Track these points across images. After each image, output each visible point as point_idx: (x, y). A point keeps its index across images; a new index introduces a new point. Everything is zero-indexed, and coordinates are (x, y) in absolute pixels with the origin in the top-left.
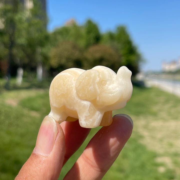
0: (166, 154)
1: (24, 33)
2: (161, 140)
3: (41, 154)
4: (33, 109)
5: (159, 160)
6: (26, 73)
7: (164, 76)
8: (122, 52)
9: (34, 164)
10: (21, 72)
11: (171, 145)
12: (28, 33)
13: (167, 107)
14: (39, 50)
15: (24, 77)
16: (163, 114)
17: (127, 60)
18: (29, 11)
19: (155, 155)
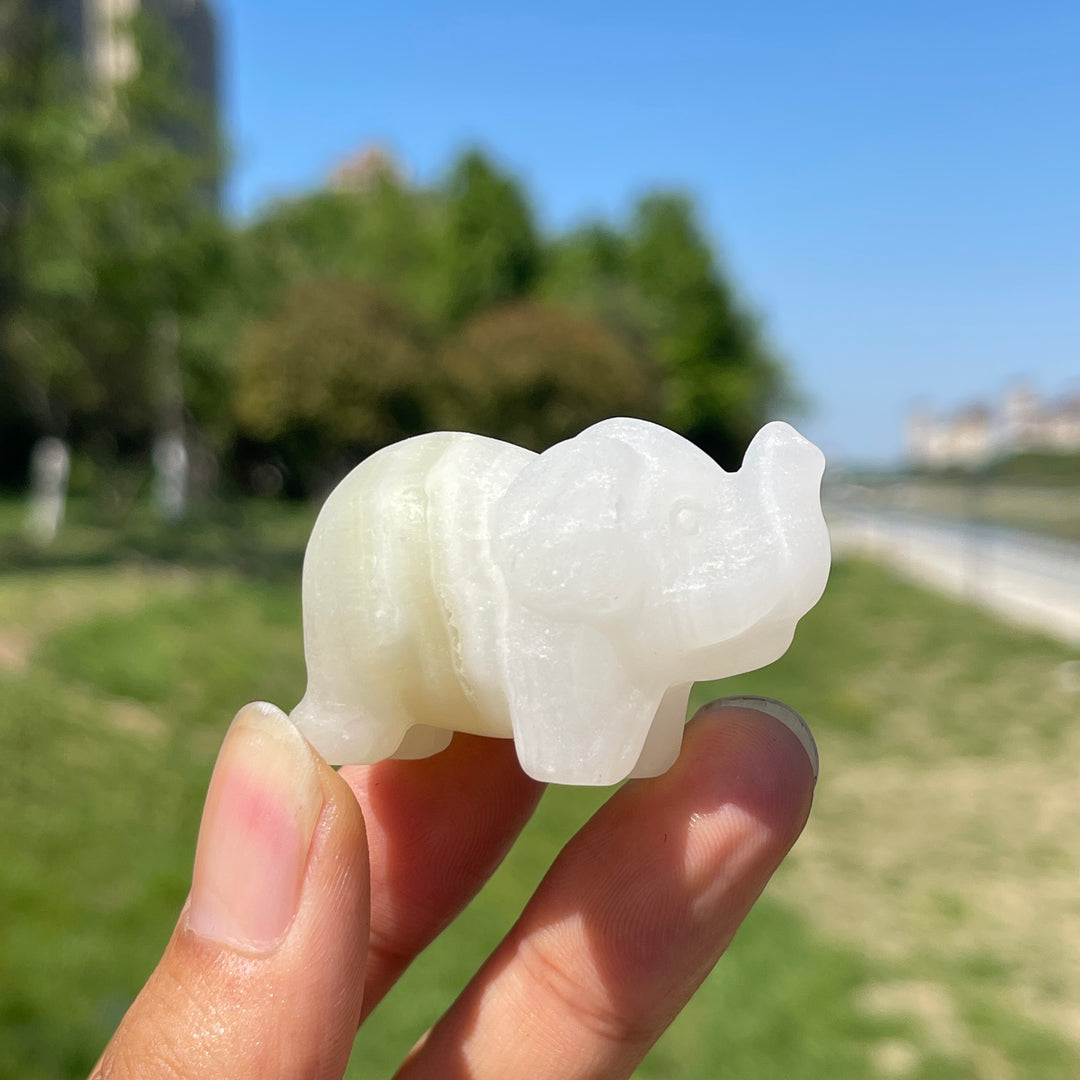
0: (923, 966)
1: (78, 231)
2: (894, 881)
3: (233, 941)
4: (124, 689)
5: (882, 1001)
6: (88, 472)
7: (915, 495)
8: (669, 349)
9: (191, 1003)
10: (54, 462)
11: (953, 910)
12: (105, 227)
13: (932, 677)
14: (169, 332)
15: (73, 491)
16: (911, 725)
17: (698, 401)
18: (113, 99)
19: (855, 972)
